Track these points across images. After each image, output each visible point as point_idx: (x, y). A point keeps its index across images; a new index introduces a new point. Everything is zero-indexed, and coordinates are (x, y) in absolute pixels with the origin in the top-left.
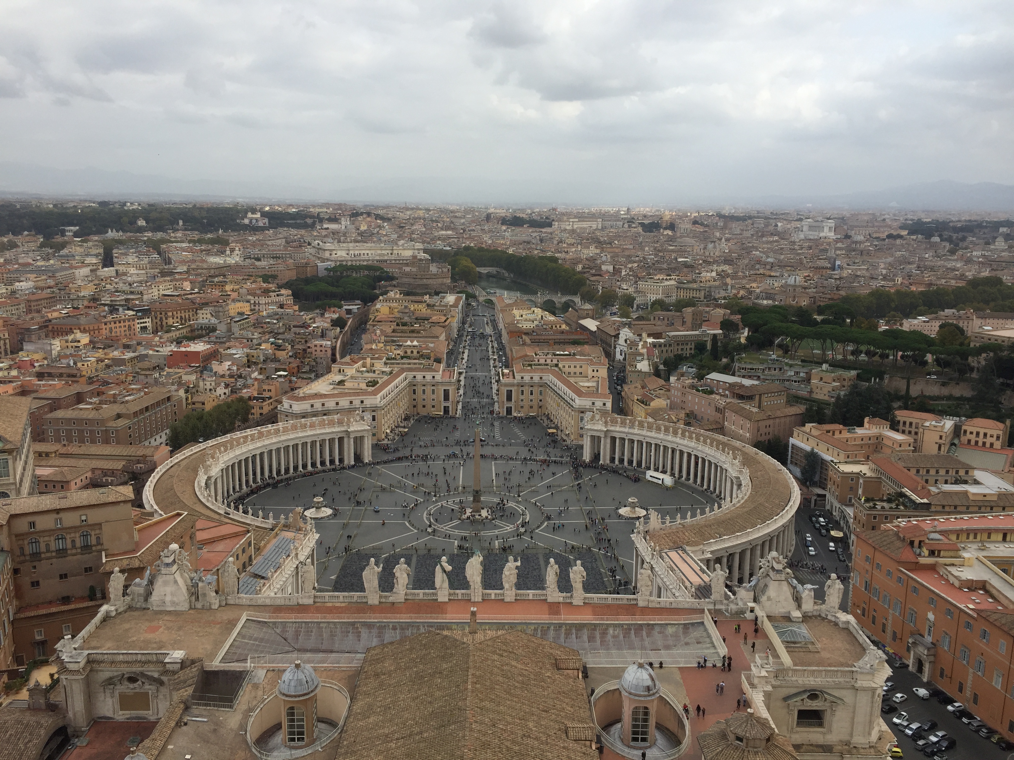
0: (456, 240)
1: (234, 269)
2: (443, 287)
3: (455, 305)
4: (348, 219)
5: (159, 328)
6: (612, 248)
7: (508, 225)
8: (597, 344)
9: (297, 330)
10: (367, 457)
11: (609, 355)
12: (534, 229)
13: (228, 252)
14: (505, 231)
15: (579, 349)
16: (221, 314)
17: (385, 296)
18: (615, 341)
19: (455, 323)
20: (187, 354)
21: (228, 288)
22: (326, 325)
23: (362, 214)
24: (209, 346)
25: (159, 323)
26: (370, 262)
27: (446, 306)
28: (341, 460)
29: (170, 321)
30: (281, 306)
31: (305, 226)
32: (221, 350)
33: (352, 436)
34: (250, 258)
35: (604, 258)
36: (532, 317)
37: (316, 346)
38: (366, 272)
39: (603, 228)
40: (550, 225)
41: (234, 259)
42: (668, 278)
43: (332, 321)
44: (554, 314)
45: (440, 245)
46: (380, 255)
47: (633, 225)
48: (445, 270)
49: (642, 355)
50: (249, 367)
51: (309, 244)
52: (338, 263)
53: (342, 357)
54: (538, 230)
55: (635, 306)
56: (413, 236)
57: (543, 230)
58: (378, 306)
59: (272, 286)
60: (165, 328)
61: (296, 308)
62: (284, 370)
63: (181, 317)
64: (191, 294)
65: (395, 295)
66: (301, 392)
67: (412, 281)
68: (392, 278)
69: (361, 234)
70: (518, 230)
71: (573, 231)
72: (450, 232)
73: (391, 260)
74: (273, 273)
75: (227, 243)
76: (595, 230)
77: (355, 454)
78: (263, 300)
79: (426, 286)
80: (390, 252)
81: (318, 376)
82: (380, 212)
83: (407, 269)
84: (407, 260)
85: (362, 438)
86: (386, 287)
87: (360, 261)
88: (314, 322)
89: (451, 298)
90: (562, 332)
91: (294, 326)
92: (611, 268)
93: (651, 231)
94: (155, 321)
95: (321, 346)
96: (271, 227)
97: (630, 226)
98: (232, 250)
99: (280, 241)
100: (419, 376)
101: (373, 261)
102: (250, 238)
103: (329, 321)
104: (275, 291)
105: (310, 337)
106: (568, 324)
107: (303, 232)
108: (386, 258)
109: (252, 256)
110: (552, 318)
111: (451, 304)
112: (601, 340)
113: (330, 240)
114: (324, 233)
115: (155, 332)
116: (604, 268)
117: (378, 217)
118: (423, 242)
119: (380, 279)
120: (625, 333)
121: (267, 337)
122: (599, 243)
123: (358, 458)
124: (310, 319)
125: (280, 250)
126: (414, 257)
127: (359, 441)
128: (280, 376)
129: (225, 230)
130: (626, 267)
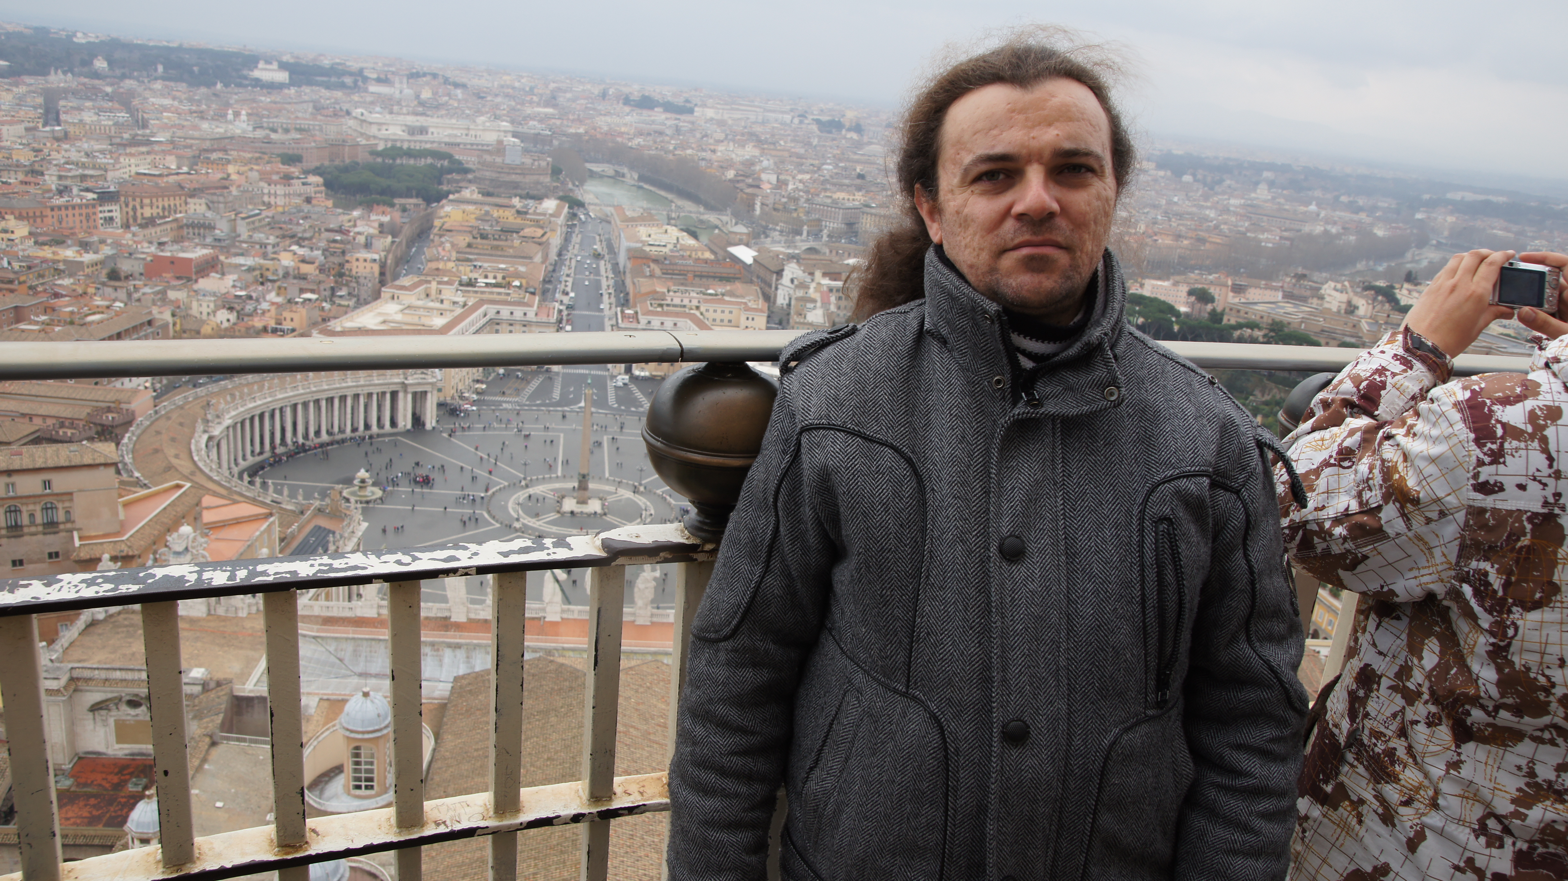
0: (558, 122)
1: (242, 142)
2: (539, 187)
3: (556, 215)
4: (405, 80)
5: (131, 221)
6: (776, 150)
7: (630, 105)
8: (751, 282)
9: (332, 236)
10: (430, 421)
11: (768, 298)
12: (669, 115)
13: (230, 117)
14: (628, 115)
15: (728, 288)
16: (221, 206)
17: (457, 195)
18: (777, 280)
19: (555, 240)
20: (173, 261)
21: (231, 169)
22: (372, 231)
23: (425, 75)
24: (205, 251)
25: (131, 213)
26: (435, 145)
27: (544, 214)
28: (393, 423)
29: (148, 212)
30: (308, 200)
31: (342, 86)
32: (222, 258)
33: (411, 390)
34: (262, 127)
35: (765, 163)
36: (664, 239)
37: (357, 260)
38: (429, 161)
39: (763, 123)
40: (691, 111)
41: (241, 126)
42: (851, 198)
43: (381, 225)
44: (694, 235)
45: (534, 127)
46: (449, 136)
47: (806, 121)
48: (543, 164)
49: (814, 301)
50: (262, 284)
51: (348, 113)
52: (389, 145)
53: (396, 277)
54: (674, 116)
55: (805, 233)
56: (498, 112)
57: (683, 117)
58: (448, 209)
59: (294, 170)
60: (139, 221)
61: (330, 203)
62: (312, 291)
63: (164, 209)
64: (178, 174)
65: (472, 192)
66: (336, 325)
67: (494, 175)
68: (467, 171)
69: (422, 104)
70: (645, 112)
71: (721, 123)
72: (550, 110)
73: (465, 144)
74: (296, 152)
75: (228, 105)
76: (753, 123)
77: (414, 414)
78: (280, 190)
79: (516, 186)
80: (464, 132)
81: (361, 303)
82: (448, 74)
83: (488, 158)
84: (488, 145)
85: (426, 392)
86: (457, 181)
87: (421, 142)
88: (355, 226)
89: (550, 205)
90: (706, 261)
91: (328, 230)
92: (773, 178)
93: (830, 132)
94: (125, 209)
95: (365, 260)
96: (292, 83)
97: (801, 122)
98: (237, 114)
99: (305, 106)
100: (505, 312)
101: (440, 143)
102: (263, 98)
103: (376, 225)
104: (298, 178)
105: (349, 247)
106: (713, 252)
107: (339, 94)
108: (458, 140)
109: (265, 125)
110: (691, 242)
111: (550, 212)
112: (758, 277)
113: (378, 109)
114: (369, 99)
115: (126, 226)
116: (764, 176)
117: (446, 81)
118: (512, 122)
119: (450, 171)
120: (792, 270)
121: (288, 242)
122: (759, 142)
123: (418, 421)
124: (350, 221)
125: (306, 119)
126: (500, 142)
127: (419, 397)
128: (306, 300)
129: (226, 85)
130: (794, 178)
